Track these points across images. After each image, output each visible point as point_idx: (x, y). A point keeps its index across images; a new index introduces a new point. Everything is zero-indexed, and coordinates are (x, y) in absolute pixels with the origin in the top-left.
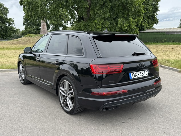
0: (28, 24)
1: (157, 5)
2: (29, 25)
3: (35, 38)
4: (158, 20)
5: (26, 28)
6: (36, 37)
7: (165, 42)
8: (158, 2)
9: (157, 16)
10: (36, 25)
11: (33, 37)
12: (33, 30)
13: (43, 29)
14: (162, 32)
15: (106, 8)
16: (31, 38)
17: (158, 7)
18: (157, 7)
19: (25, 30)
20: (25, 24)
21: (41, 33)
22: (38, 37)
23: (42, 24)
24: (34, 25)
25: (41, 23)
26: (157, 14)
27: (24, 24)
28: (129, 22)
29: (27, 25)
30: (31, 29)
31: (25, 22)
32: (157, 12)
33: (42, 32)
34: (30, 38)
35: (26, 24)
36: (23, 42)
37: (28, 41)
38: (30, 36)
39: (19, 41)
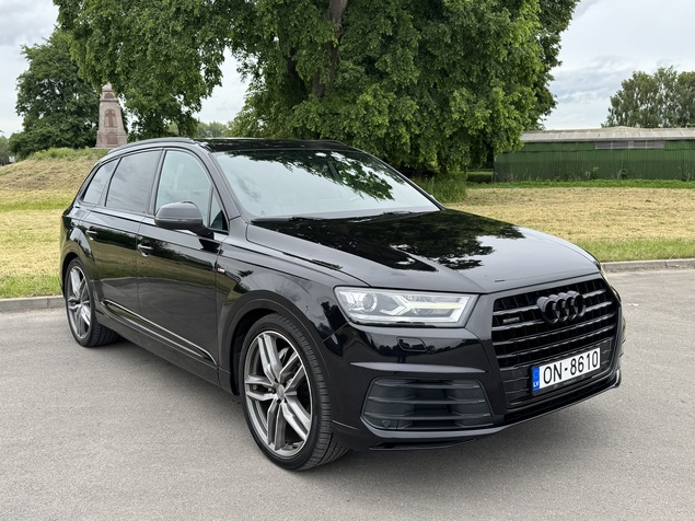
0: (38, 108)
1: (556, 41)
2: (42, 110)
3: (79, 165)
4: (555, 99)
5: (27, 124)
6: (81, 158)
7: (594, 177)
8: (557, 34)
9: (549, 82)
10: (72, 114)
11: (69, 160)
12: (61, 130)
13: (109, 130)
14: (581, 142)
15: (402, 47)
16: (63, 163)
17: (555, 52)
18: (553, 49)
19: (27, 130)
20: (23, 109)
21: (101, 145)
22: (89, 159)
23: (103, 108)
24: (64, 111)
25: (101, 104)
26: (551, 78)
27: (21, 108)
28: (491, 104)
29: (34, 113)
30: (52, 129)
31: (27, 101)
32: (553, 71)
33: (105, 141)
34: (54, 163)
35: (29, 106)
36: (29, 178)
37: (52, 177)
38: (54, 156)
39: (13, 175)
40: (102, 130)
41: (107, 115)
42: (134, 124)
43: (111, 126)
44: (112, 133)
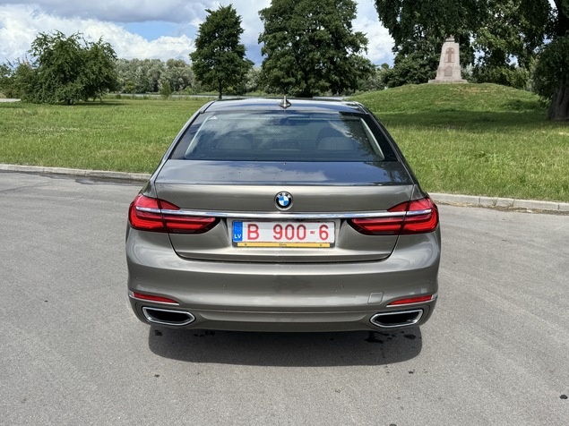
13: (447, 64)
23: (446, 46)
25: (444, 44)
40: (442, 64)
41: (447, 52)
42: (480, 58)
43: (449, 61)
44: (449, 67)
